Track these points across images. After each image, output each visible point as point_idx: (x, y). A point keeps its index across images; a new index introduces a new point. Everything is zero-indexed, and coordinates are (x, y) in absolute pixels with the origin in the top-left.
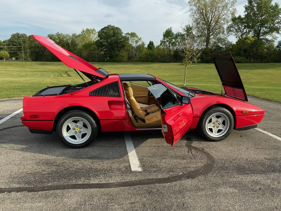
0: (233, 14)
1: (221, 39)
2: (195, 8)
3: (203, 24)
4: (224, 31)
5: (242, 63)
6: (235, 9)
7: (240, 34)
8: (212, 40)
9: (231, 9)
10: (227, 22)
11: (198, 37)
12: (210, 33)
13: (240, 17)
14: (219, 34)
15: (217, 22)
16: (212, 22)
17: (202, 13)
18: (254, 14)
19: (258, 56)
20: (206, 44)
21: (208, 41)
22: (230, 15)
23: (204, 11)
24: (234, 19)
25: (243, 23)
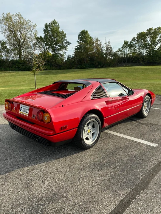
0: (35, 34)
1: (29, 52)
2: (5, 26)
3: (14, 40)
4: (31, 47)
5: (48, 70)
6: (37, 31)
7: (43, 49)
8: (23, 53)
9: (33, 30)
10: (32, 40)
11: (12, 50)
12: (21, 48)
13: (41, 37)
14: (28, 48)
15: (25, 40)
16: (21, 39)
17: (11, 31)
18: (50, 36)
19: (57, 65)
20: (19, 56)
21: (20, 53)
22: (33, 35)
23: (13, 30)
24: (37, 38)
25: (44, 42)
